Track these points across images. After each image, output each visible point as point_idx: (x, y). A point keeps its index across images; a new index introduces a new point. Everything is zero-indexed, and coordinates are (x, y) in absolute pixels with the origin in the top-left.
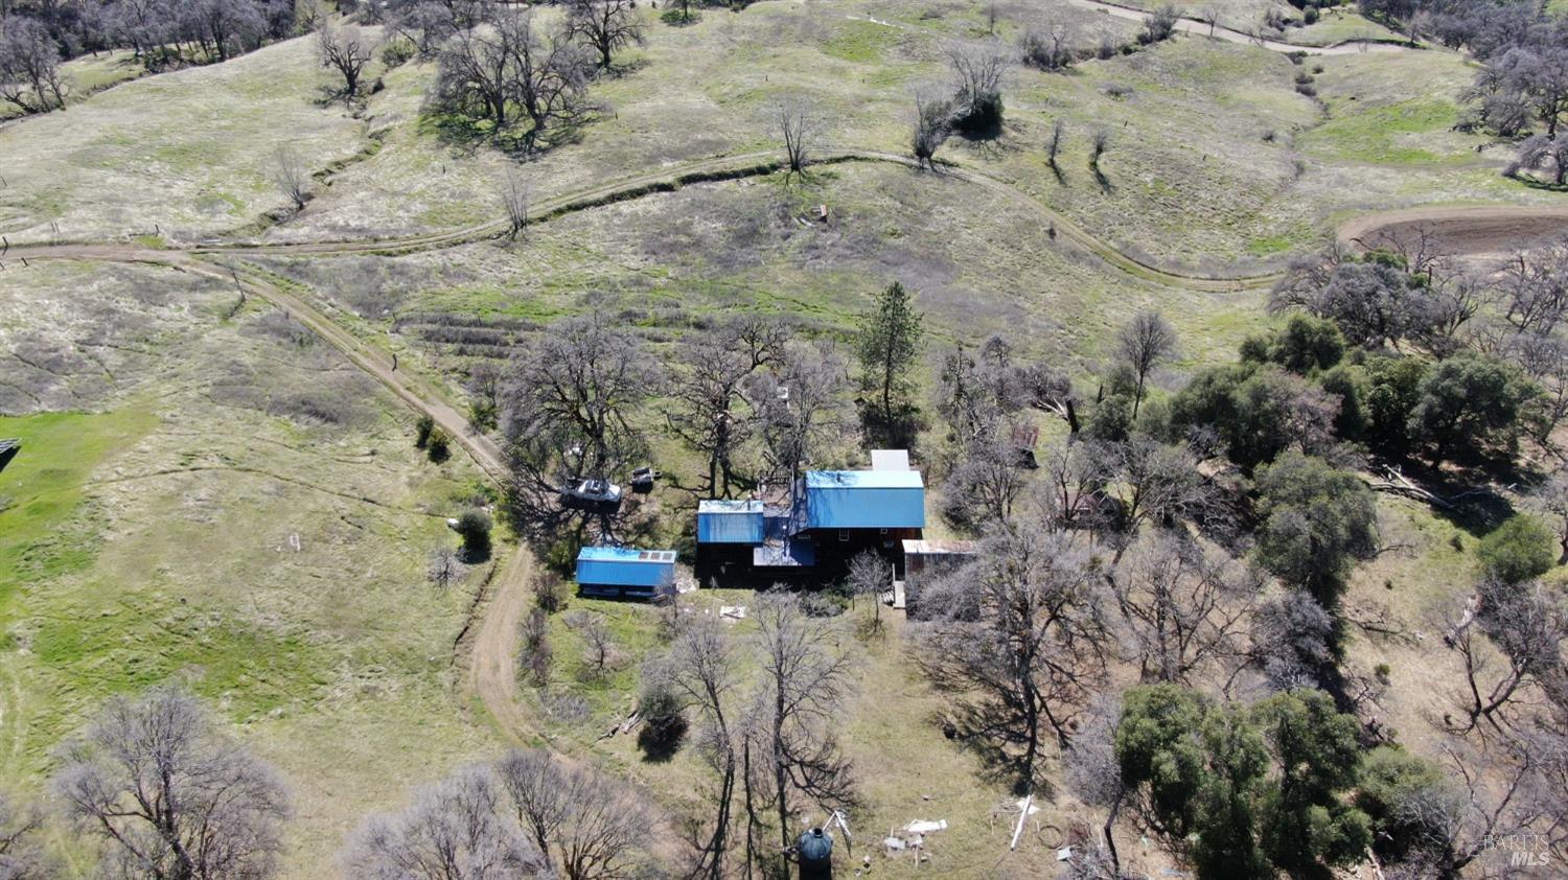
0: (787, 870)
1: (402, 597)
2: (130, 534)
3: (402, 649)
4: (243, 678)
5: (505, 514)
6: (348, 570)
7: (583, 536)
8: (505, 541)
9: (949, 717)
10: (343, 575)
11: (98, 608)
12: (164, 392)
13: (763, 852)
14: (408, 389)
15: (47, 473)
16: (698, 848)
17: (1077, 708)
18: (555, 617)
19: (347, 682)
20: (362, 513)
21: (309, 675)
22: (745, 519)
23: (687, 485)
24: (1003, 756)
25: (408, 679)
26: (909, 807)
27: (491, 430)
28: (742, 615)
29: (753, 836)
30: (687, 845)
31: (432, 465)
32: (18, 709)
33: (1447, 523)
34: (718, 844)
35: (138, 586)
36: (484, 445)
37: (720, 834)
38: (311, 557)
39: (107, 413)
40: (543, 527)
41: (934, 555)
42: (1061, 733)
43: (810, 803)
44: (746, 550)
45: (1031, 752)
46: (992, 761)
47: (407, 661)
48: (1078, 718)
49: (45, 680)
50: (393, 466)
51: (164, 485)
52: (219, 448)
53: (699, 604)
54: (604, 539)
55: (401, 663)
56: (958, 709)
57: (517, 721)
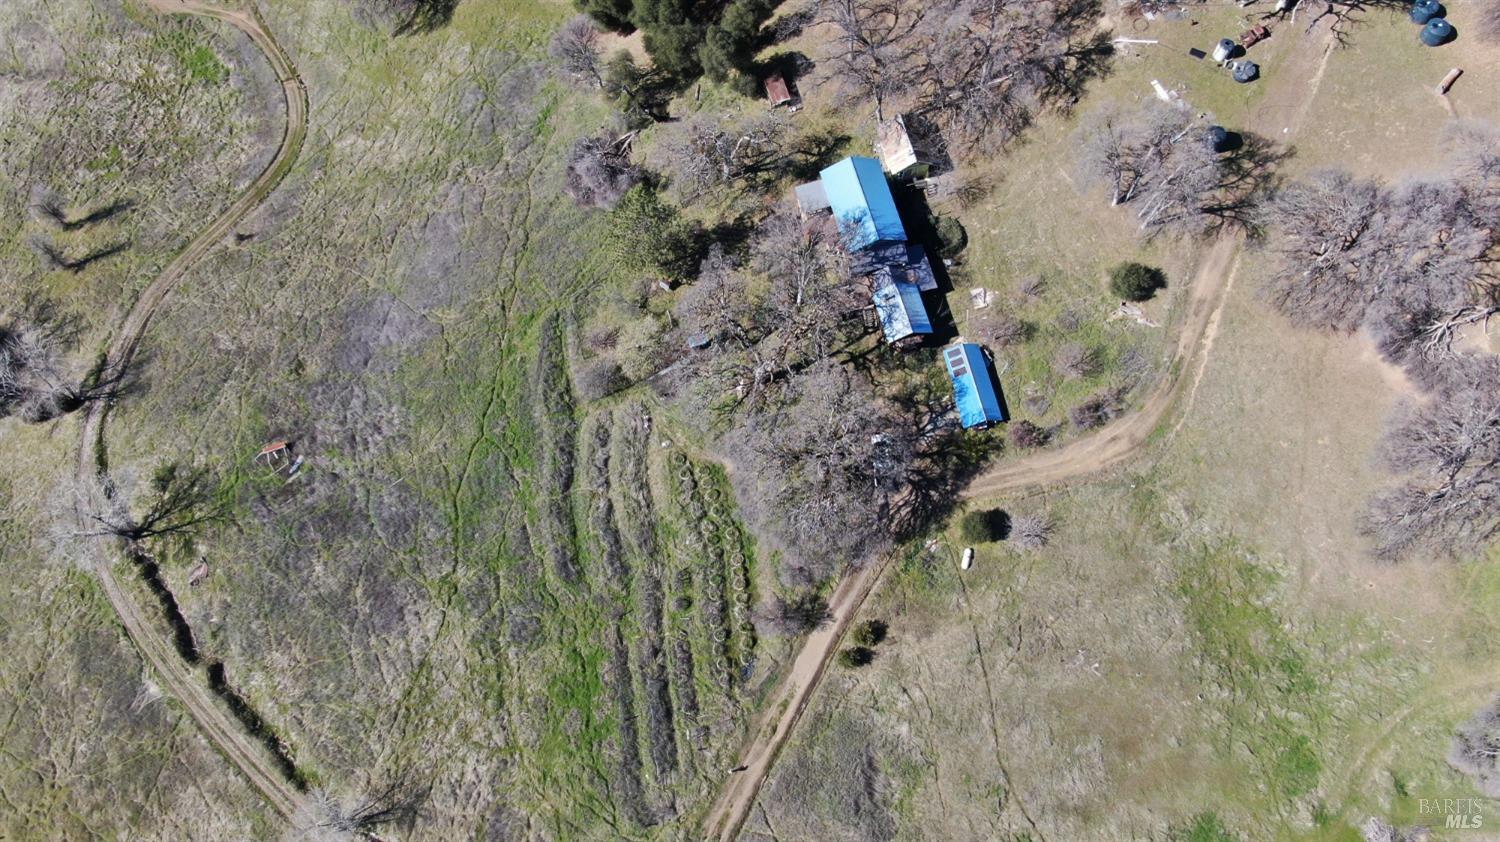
3: (1134, 515)
4: (1237, 603)
5: (933, 529)
7: (935, 449)
8: (966, 510)
9: (1058, 105)
16: (1222, 224)
18: (1040, 424)
20: (1000, 640)
21: (1204, 560)
24: (1081, 68)
25: (1161, 492)
27: (821, 600)
28: (980, 291)
30: (1223, 231)
32: (1373, 745)
34: (1217, 210)
35: (1205, 750)
36: (840, 602)
37: (1211, 211)
38: (1085, 637)
40: (936, 489)
44: (927, 296)
45: (1068, 54)
46: (1088, 73)
47: (1144, 503)
50: (911, 665)
53: (978, 327)
54: (933, 430)
55: (1149, 507)
56: (1047, 102)
57: (1159, 396)
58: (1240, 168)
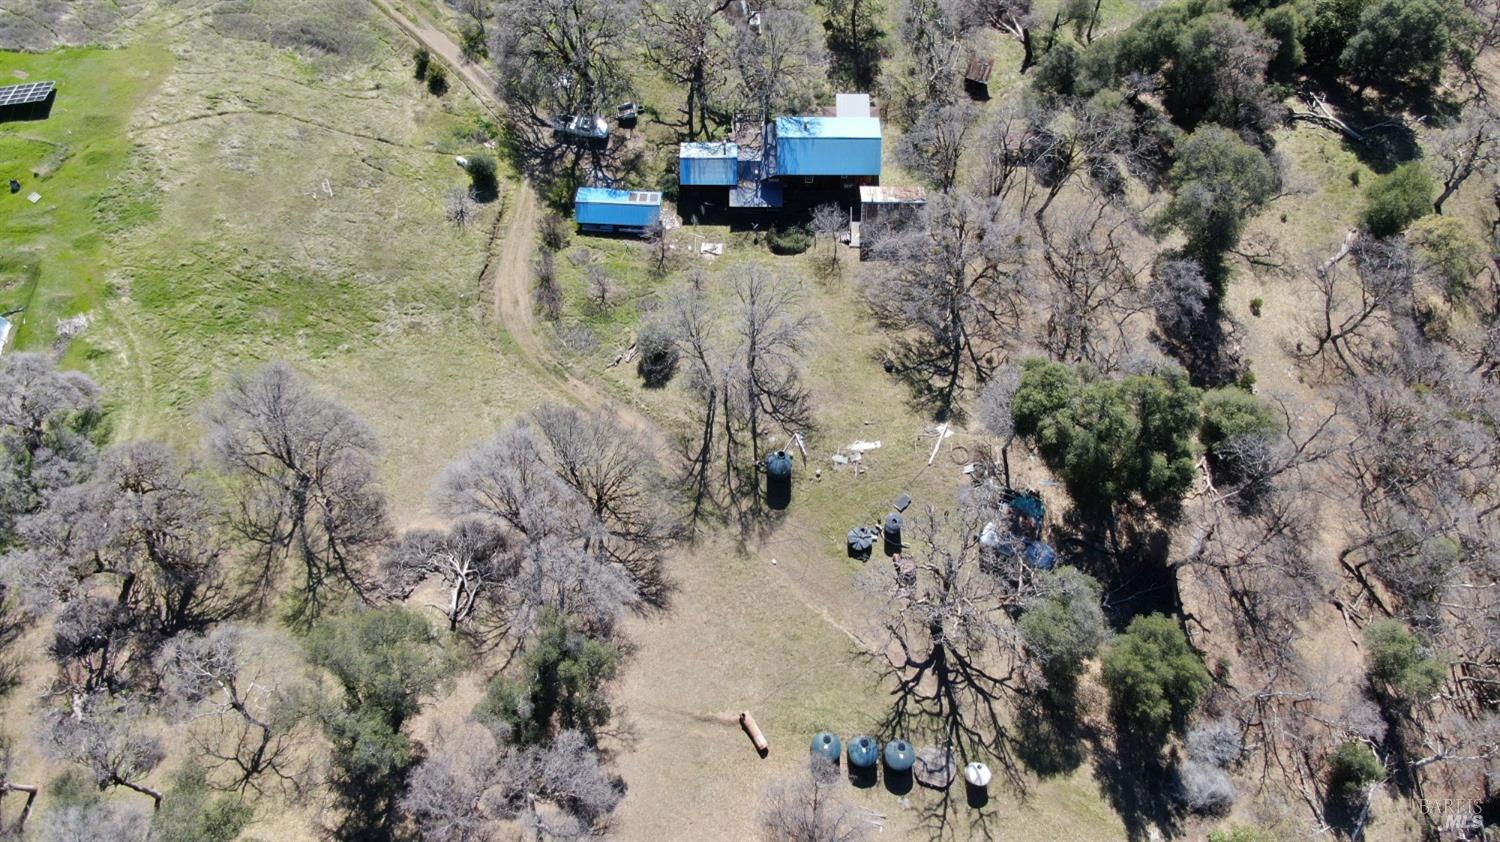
0: (757, 479)
1: (427, 238)
2: (182, 184)
3: (436, 287)
4: (311, 318)
5: (506, 150)
6: (377, 213)
7: (577, 173)
8: (509, 178)
9: (889, 353)
10: (375, 219)
11: (175, 258)
12: (170, 22)
13: (739, 465)
14: (398, 9)
15: (91, 120)
16: (689, 459)
17: (995, 345)
18: (560, 254)
19: (394, 321)
20: (379, 154)
21: (364, 314)
22: (721, 163)
23: (668, 120)
24: (930, 388)
25: (446, 315)
26: (852, 431)
27: (483, 59)
28: (719, 251)
29: (732, 452)
30: (681, 456)
31: (432, 98)
32: (137, 350)
33: (1352, 156)
34: (704, 457)
35: (204, 236)
36: (477, 74)
37: (706, 450)
38: (344, 203)
39: (123, 48)
40: (541, 164)
41: (886, 204)
42: (978, 367)
43: (774, 426)
44: (722, 192)
45: (953, 383)
46: (920, 392)
47: (442, 298)
48: (994, 354)
49: (152, 326)
50: (397, 100)
51: (199, 132)
52: (238, 88)
53: (683, 241)
54: (596, 177)
55: (437, 300)
56: (897, 346)
57: (539, 351)
58: (744, 495)
